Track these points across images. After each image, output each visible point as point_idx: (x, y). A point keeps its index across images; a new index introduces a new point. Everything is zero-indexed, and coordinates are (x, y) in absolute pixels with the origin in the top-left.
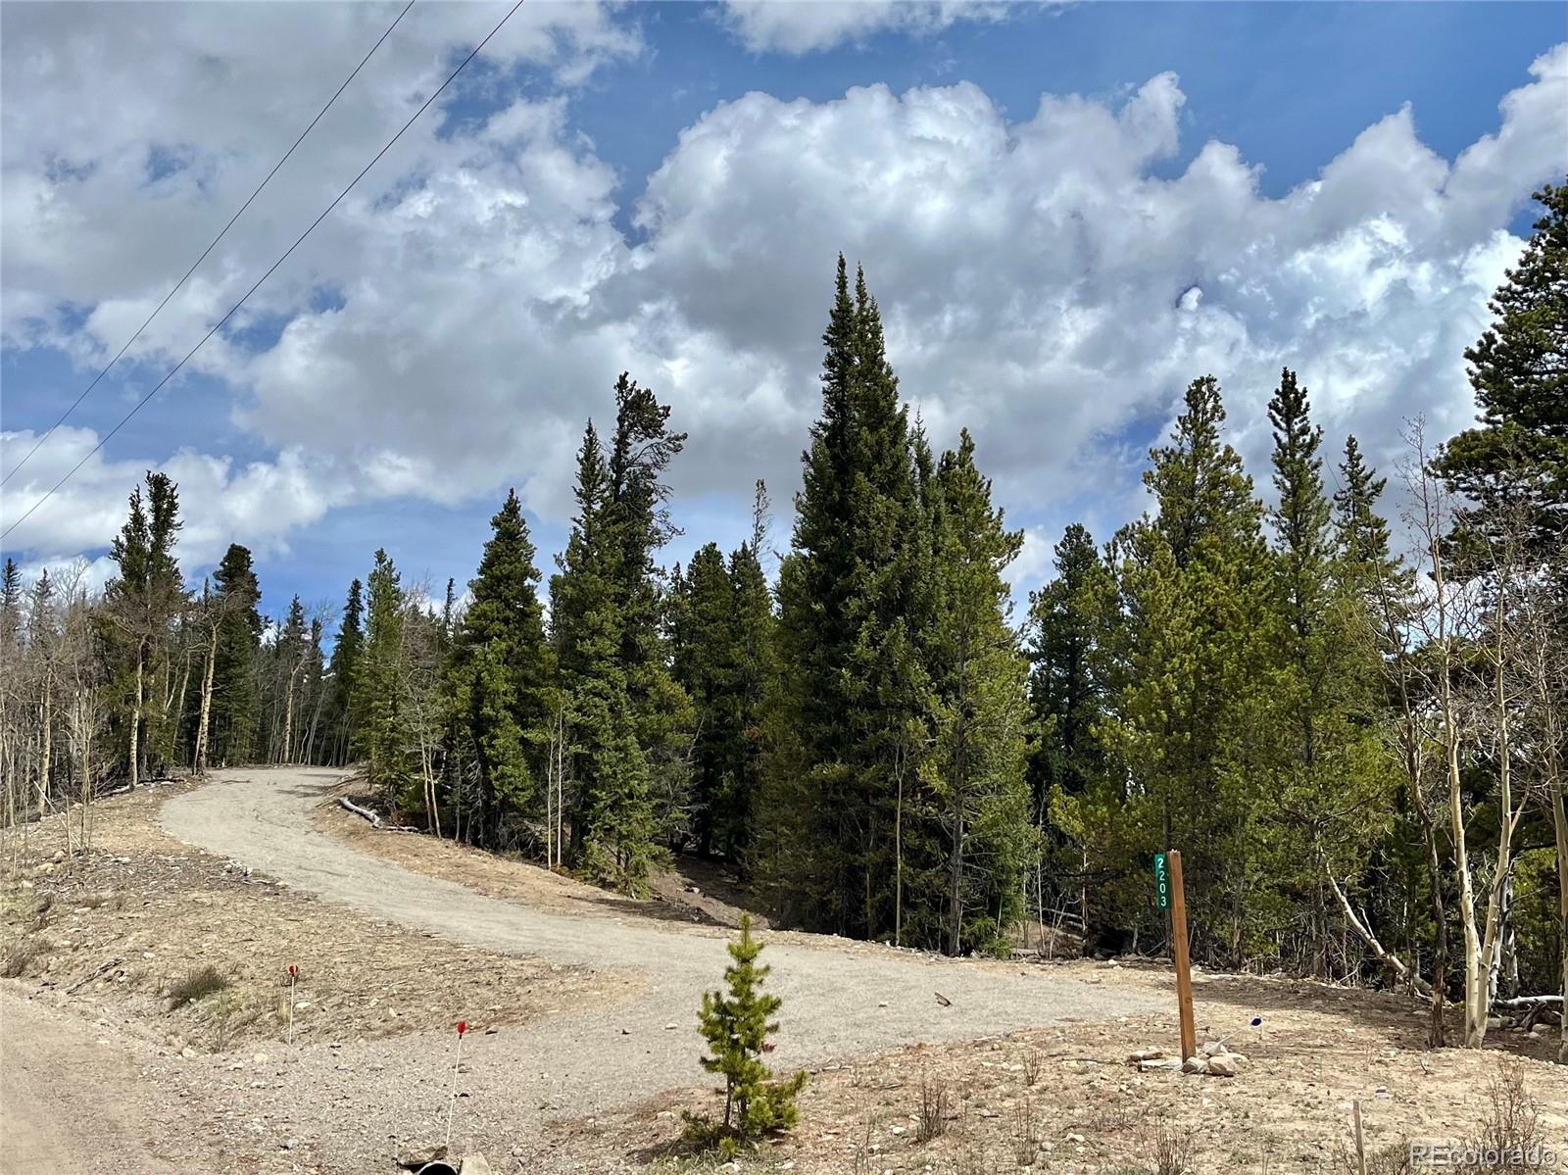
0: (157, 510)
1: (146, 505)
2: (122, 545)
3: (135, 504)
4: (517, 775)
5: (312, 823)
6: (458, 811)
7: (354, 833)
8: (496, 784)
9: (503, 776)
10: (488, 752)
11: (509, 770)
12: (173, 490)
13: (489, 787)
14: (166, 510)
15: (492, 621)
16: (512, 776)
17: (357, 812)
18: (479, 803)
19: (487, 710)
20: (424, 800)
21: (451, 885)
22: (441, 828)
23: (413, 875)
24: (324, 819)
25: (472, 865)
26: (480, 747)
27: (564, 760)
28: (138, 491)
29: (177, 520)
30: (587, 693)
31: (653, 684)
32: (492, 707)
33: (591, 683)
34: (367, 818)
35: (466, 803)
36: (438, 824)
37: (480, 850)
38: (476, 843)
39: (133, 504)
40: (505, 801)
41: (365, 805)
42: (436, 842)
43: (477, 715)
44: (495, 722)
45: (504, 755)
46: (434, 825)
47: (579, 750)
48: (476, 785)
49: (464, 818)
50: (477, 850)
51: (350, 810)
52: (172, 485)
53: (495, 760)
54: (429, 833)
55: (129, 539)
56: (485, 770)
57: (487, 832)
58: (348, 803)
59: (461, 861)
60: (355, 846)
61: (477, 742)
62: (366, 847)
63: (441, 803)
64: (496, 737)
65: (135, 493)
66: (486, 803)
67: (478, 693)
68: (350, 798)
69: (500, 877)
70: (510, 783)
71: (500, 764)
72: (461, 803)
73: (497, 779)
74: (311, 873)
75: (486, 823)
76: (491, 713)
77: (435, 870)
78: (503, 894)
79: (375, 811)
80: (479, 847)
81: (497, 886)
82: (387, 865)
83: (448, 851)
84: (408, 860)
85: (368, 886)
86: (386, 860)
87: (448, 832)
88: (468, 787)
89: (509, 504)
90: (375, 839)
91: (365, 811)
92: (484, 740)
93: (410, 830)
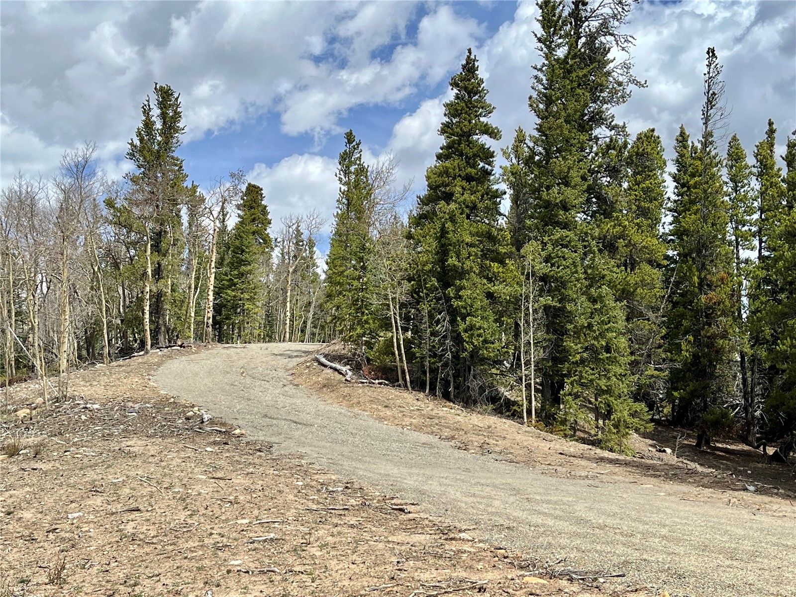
0: (163, 116)
1: (156, 112)
2: (135, 146)
3: (146, 112)
4: (485, 326)
5: (290, 378)
6: (427, 364)
7: (327, 385)
8: (465, 336)
9: (471, 328)
10: (455, 303)
11: (477, 321)
12: (177, 99)
13: (458, 340)
14: (172, 117)
15: (454, 179)
16: (480, 328)
17: (331, 368)
18: (449, 355)
19: (452, 261)
20: (394, 354)
21: (424, 438)
22: (411, 382)
23: (384, 426)
24: (301, 374)
25: (445, 418)
26: (448, 299)
27: (535, 311)
28: (148, 101)
29: (181, 125)
30: (556, 243)
31: (622, 236)
32: (458, 257)
33: (559, 233)
34: (341, 373)
35: (435, 355)
36: (408, 377)
37: (451, 404)
38: (446, 396)
39: (144, 112)
40: (474, 354)
41: (340, 362)
42: (406, 394)
43: (443, 267)
44: (462, 274)
45: (472, 306)
46: (404, 379)
47: (549, 302)
48: (445, 337)
49: (434, 371)
50: (448, 404)
51: (325, 366)
52: (176, 95)
53: (464, 311)
54: (399, 386)
55: (141, 140)
56: (453, 322)
57: (456, 387)
58: (323, 360)
59: (434, 413)
60: (327, 397)
61: (444, 293)
62: (337, 398)
63: (410, 356)
64: (462, 288)
65: (146, 103)
66: (456, 357)
67: (442, 246)
68: (326, 356)
69: (477, 431)
70: (479, 335)
71: (469, 315)
72: (430, 356)
73: (466, 331)
74: (275, 422)
75: (455, 377)
76: (456, 263)
77: (407, 421)
78: (484, 449)
79: (348, 367)
80: (450, 401)
81: (477, 440)
82: (356, 416)
83: (419, 403)
84: (379, 410)
85: (334, 436)
86: (356, 410)
87: (418, 385)
88: (437, 339)
89: (468, 63)
90: (347, 390)
91: (338, 366)
92: (451, 291)
93: (380, 384)
